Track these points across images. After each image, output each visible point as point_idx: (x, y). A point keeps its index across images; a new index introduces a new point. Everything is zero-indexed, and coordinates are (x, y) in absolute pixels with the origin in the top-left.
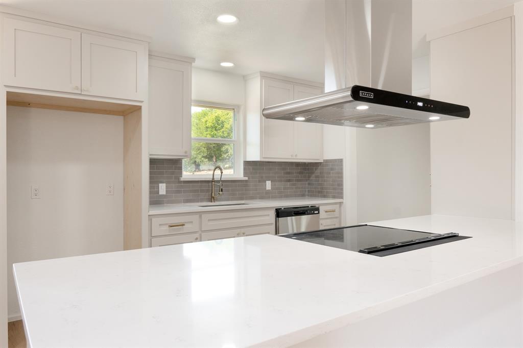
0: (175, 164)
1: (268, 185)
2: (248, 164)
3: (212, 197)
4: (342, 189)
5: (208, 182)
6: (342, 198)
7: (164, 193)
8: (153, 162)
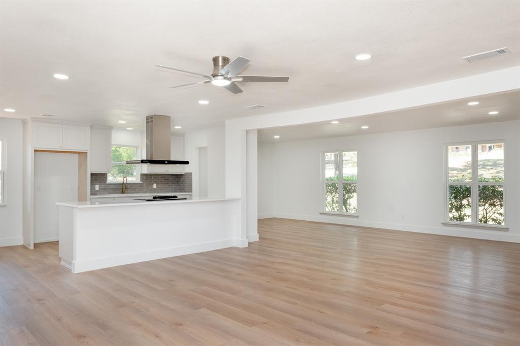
0: (103, 176)
1: (155, 186)
2: (143, 175)
3: (123, 192)
4: (192, 188)
5: (121, 184)
6: (192, 192)
7: (98, 189)
8: (92, 175)
